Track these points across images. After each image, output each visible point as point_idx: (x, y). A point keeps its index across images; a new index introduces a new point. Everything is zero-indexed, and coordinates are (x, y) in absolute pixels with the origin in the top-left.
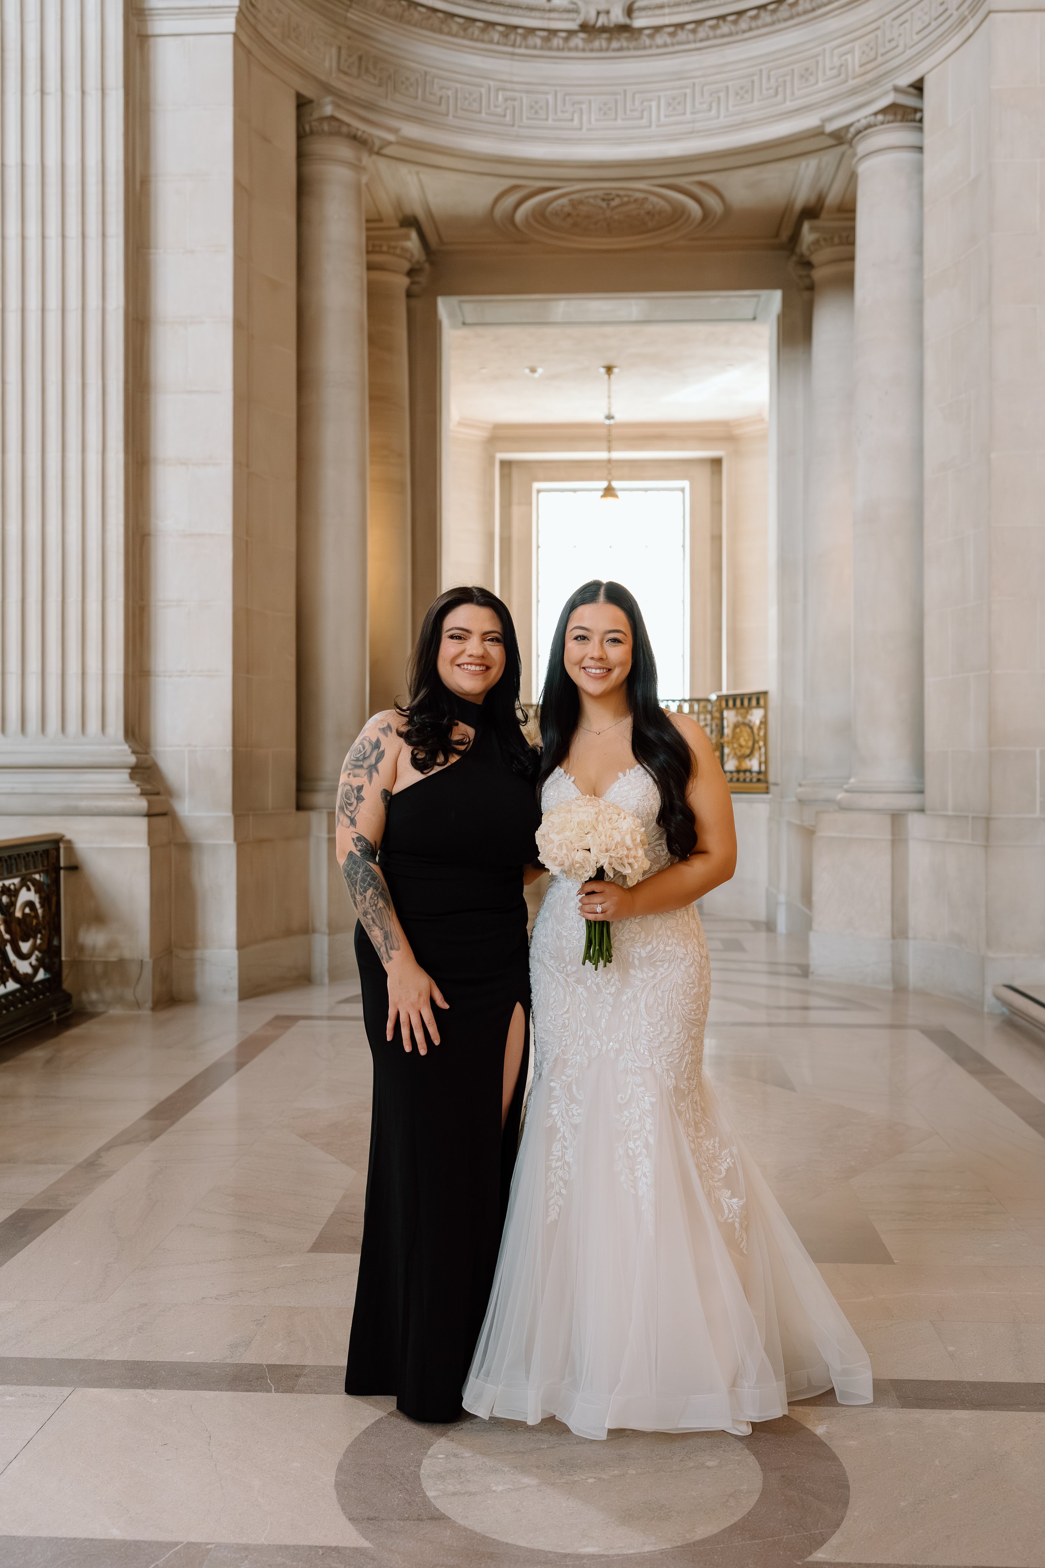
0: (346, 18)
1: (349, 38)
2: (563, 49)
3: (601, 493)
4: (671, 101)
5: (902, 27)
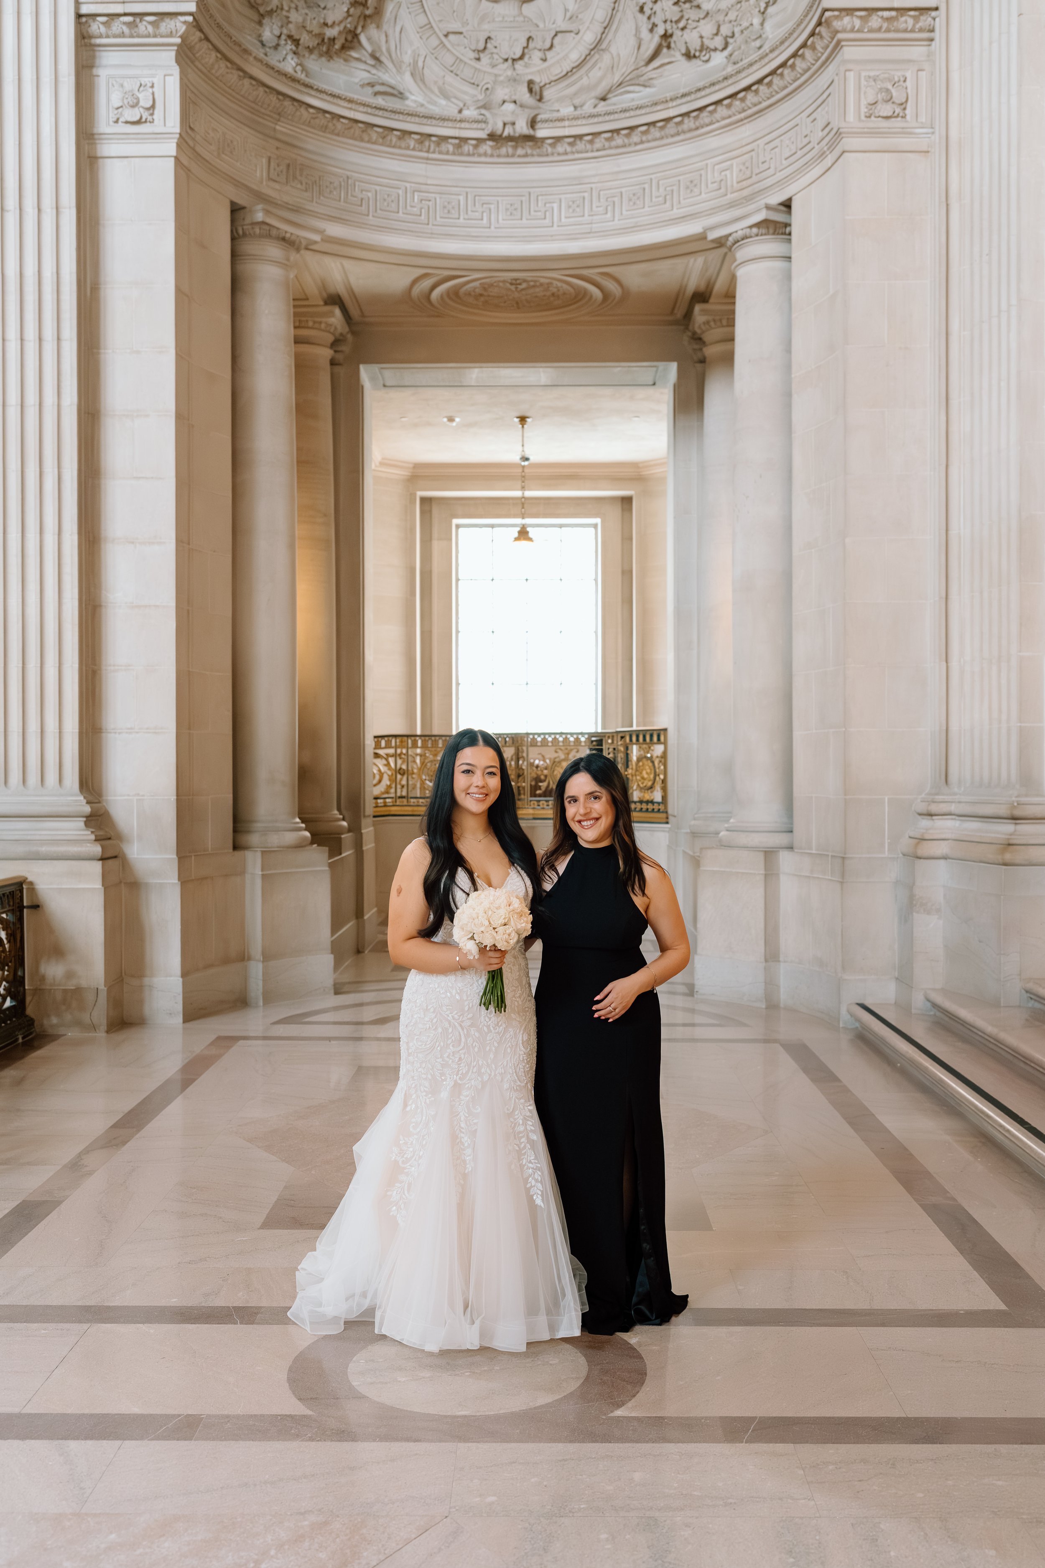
0: (275, 129)
1: (277, 148)
2: (473, 155)
3: (515, 532)
4: (571, 203)
5: (772, 152)
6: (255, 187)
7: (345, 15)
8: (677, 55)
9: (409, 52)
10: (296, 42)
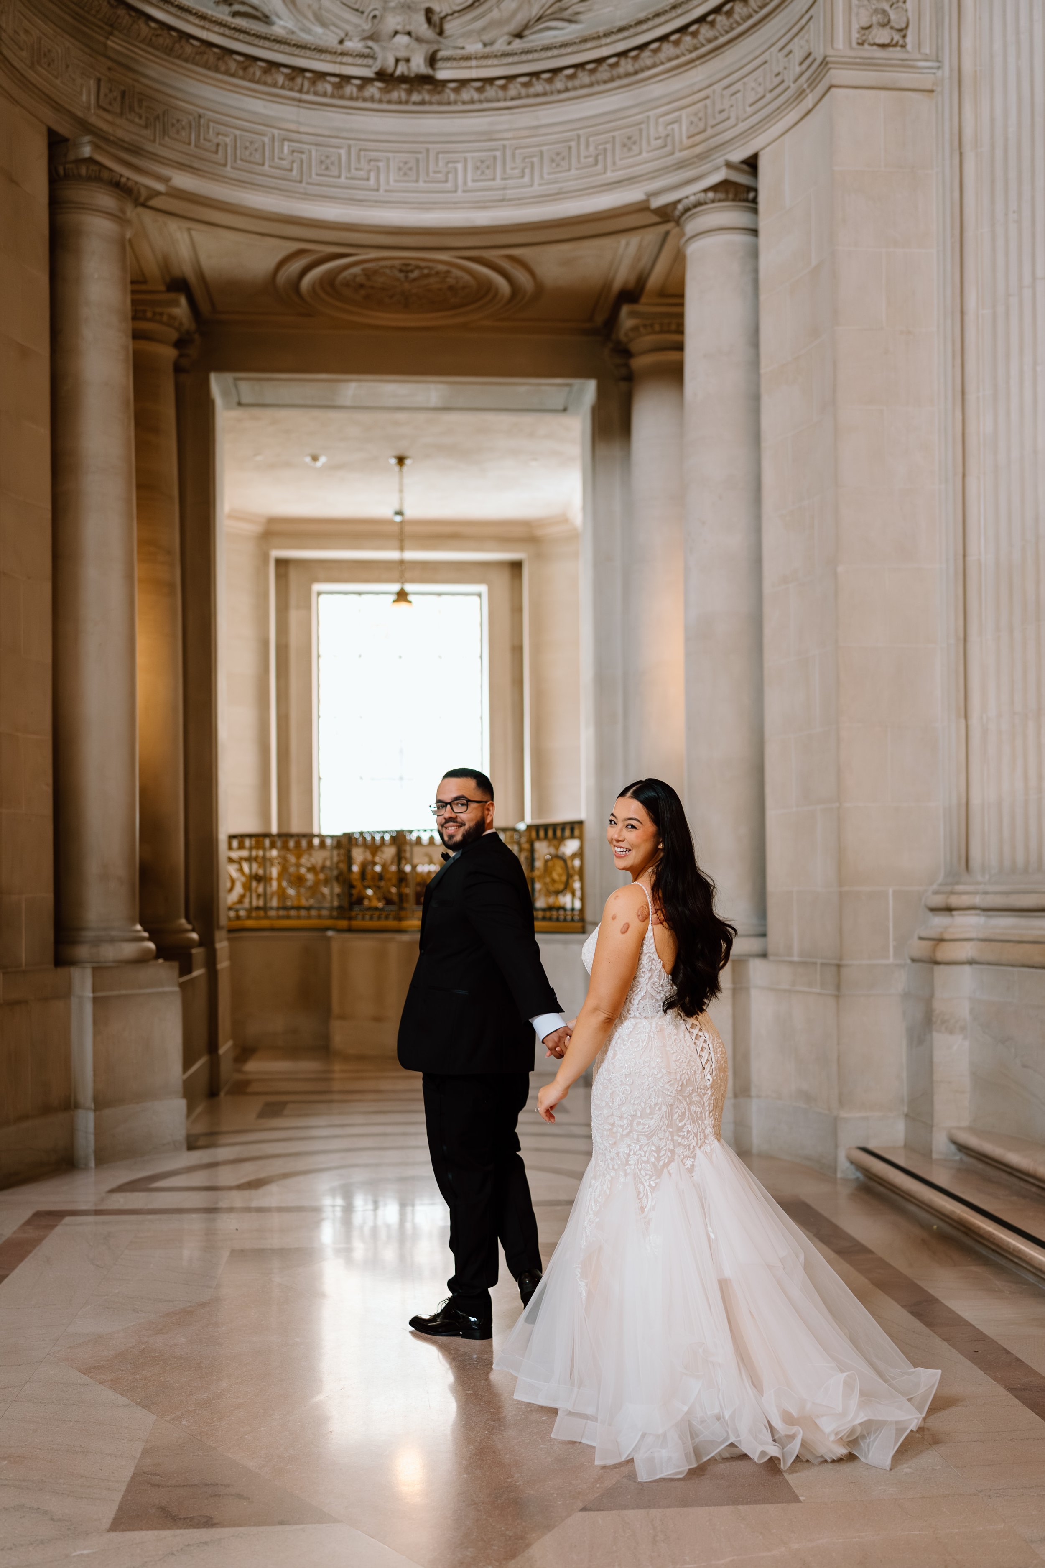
0: (106, 46)
1: (109, 69)
2: (356, 99)
3: (393, 598)
4: (479, 164)
5: (733, 98)
6: (79, 114)
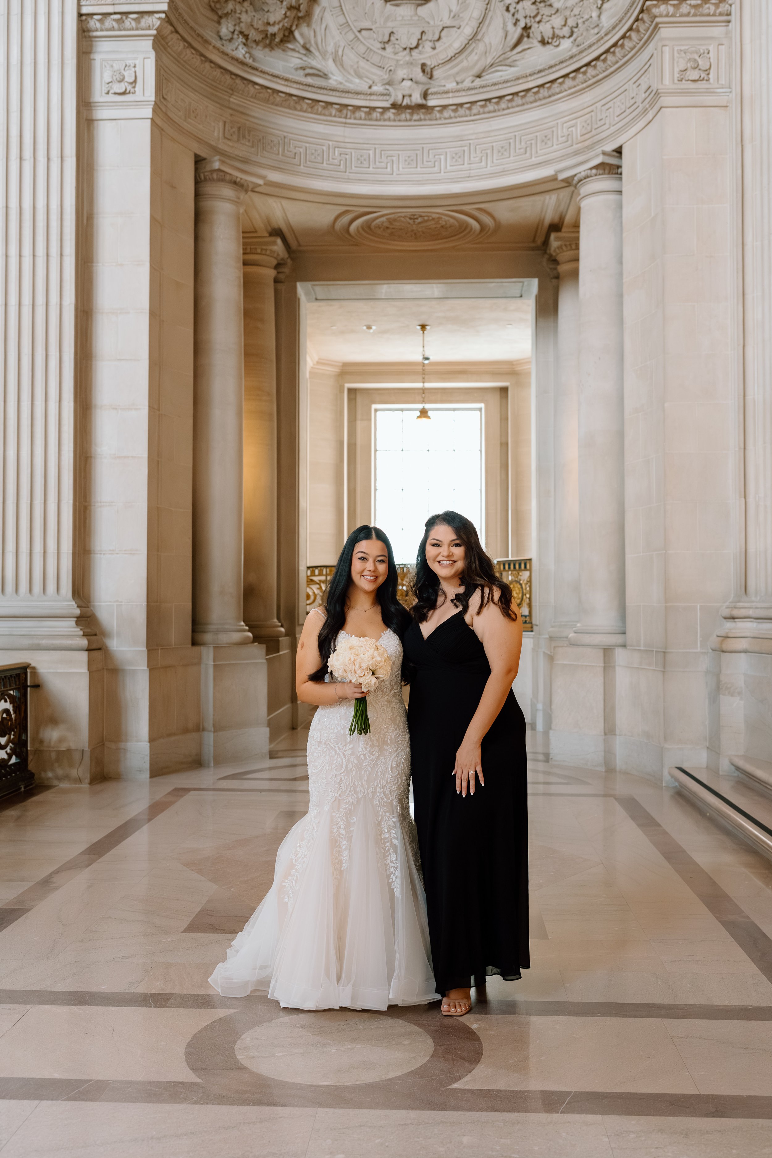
0: (229, 101)
1: (231, 115)
2: (380, 120)
3: (418, 413)
4: (454, 155)
5: (608, 111)
6: (213, 143)
7: (283, 16)
8: (535, 42)
9: (332, 44)
10: (246, 37)
